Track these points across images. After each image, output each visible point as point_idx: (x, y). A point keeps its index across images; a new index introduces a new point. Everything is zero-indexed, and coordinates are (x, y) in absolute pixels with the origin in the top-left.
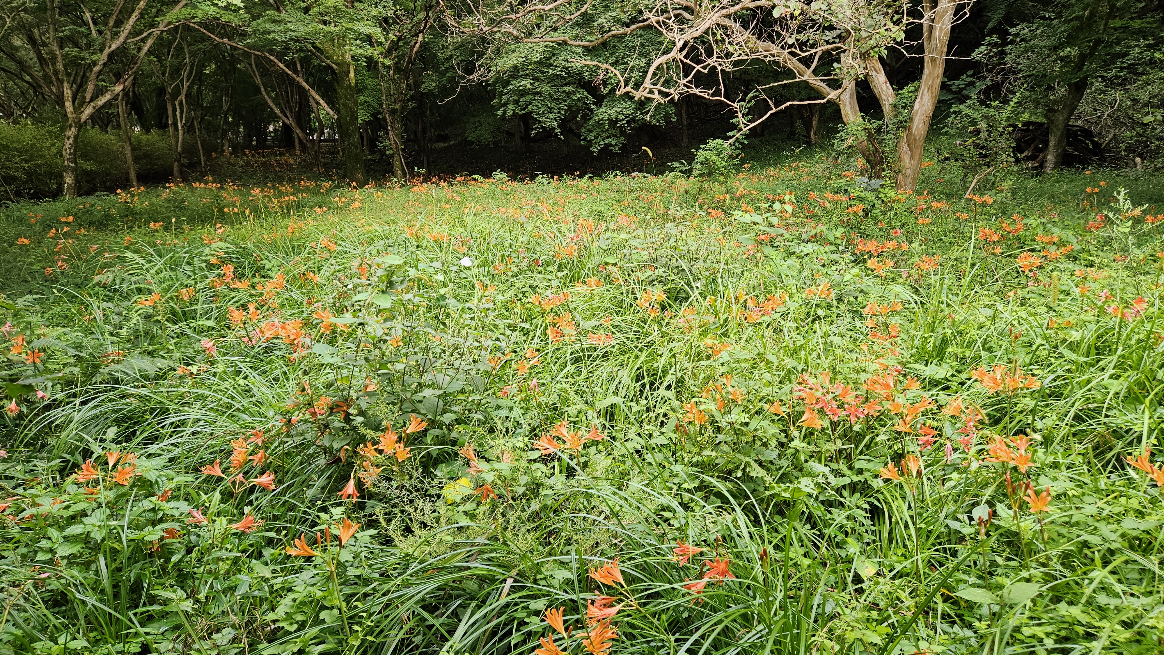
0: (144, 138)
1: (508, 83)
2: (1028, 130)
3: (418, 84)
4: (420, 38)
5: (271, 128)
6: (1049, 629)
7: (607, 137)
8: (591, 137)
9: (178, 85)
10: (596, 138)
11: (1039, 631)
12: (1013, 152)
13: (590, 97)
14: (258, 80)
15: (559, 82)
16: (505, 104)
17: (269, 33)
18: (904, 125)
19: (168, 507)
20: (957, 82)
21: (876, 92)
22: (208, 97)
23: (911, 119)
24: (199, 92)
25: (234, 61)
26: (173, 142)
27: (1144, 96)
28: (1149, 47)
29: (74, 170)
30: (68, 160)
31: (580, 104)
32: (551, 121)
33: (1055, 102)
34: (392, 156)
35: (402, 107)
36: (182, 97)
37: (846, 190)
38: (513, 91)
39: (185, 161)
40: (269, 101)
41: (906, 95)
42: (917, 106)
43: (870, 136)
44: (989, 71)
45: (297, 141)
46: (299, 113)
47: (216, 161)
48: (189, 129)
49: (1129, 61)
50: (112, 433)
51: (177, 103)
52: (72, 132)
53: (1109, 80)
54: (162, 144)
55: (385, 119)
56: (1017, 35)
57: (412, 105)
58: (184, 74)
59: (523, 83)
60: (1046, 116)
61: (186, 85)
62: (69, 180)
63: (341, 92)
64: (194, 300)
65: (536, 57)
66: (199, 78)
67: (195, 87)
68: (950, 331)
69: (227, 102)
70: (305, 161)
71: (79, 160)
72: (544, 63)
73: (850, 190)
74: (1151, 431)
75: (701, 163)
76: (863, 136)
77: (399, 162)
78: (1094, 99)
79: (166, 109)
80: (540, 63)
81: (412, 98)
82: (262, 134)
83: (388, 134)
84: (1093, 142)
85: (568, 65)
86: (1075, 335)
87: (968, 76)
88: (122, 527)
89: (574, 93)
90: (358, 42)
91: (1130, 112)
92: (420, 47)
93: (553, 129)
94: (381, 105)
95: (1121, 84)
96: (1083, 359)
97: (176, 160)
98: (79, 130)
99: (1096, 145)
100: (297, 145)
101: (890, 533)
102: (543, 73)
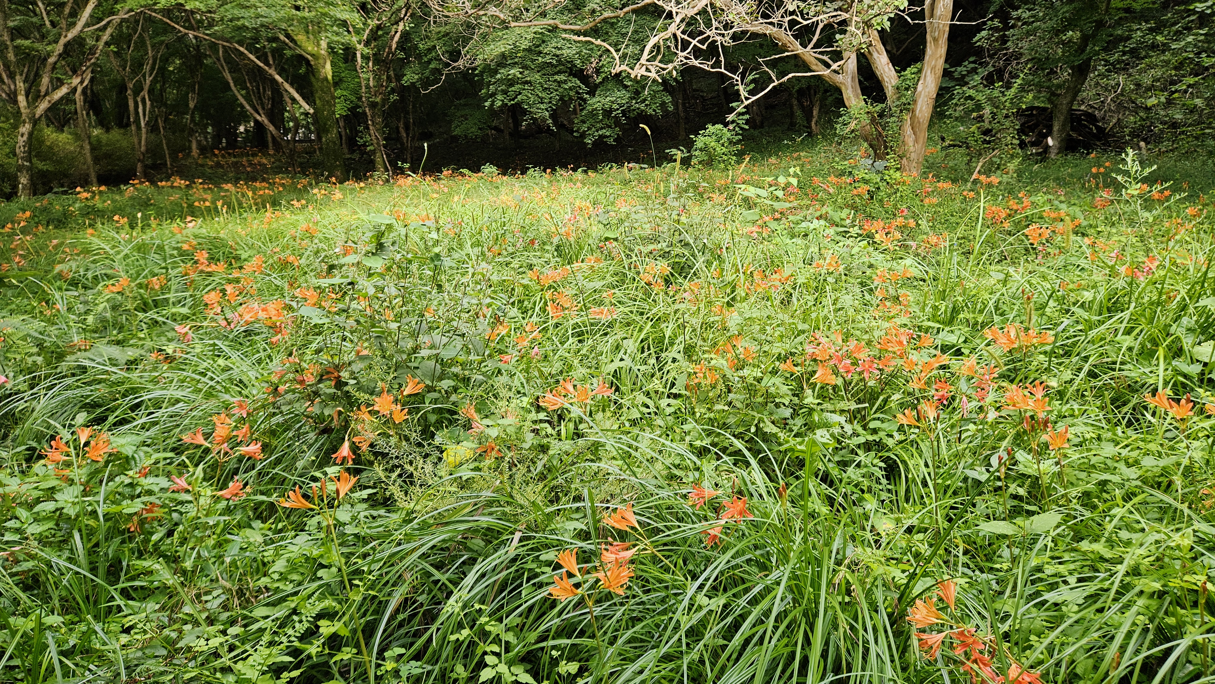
0: (104, 137)
1: (496, 72)
2: (1032, 115)
3: (399, 77)
4: (401, 26)
5: (242, 129)
6: (1072, 566)
7: (602, 128)
8: (584, 128)
9: (139, 81)
10: (589, 129)
11: (1062, 569)
12: (1018, 134)
13: (583, 86)
14: (228, 76)
15: (549, 70)
16: (493, 95)
17: (238, 19)
18: (907, 107)
19: (147, 482)
20: (959, 69)
21: (878, 73)
22: (172, 93)
23: (915, 101)
24: (163, 90)
25: (199, 57)
26: (136, 141)
27: (1147, 80)
28: (1151, 30)
29: (29, 169)
30: (22, 158)
31: (572, 93)
32: (542, 112)
33: (1059, 86)
34: (374, 152)
35: (383, 100)
36: (145, 93)
37: (850, 173)
38: (501, 81)
39: (149, 162)
40: (240, 97)
41: (909, 76)
42: (920, 87)
43: (873, 120)
44: (991, 56)
45: (270, 139)
46: (272, 110)
47: (183, 162)
48: (153, 128)
49: (1131, 45)
50: (82, 418)
51: (139, 99)
52: (25, 129)
53: (1112, 64)
54: (125, 144)
55: (364, 113)
56: (1019, 19)
57: (394, 97)
58: (147, 68)
59: (512, 71)
60: (1050, 101)
61: (149, 80)
62: (24, 180)
63: (317, 85)
64: (165, 289)
65: (525, 44)
66: (162, 74)
67: (158, 86)
68: (961, 299)
69: (193, 99)
70: (280, 161)
71: (34, 160)
72: (534, 50)
73: (855, 172)
74: (1166, 383)
75: (701, 150)
76: (866, 120)
77: (381, 158)
78: (1097, 84)
79: (128, 106)
80: (529, 50)
81: (393, 91)
82: (232, 135)
83: (368, 128)
84: (1097, 127)
85: (558, 52)
86: (1088, 296)
87: (970, 63)
88: (98, 502)
89: (565, 82)
90: (335, 28)
91: (1133, 96)
92: (401, 37)
93: (544, 120)
94: (360, 98)
95: (1124, 69)
96: (1096, 318)
97: (139, 160)
98: (34, 126)
99: (1101, 130)
100: (271, 145)
101: (907, 491)
102: (533, 61)
